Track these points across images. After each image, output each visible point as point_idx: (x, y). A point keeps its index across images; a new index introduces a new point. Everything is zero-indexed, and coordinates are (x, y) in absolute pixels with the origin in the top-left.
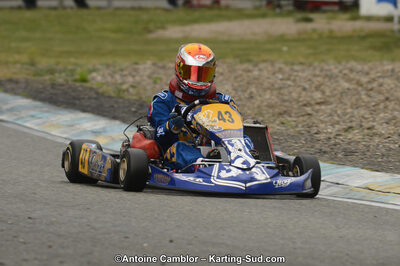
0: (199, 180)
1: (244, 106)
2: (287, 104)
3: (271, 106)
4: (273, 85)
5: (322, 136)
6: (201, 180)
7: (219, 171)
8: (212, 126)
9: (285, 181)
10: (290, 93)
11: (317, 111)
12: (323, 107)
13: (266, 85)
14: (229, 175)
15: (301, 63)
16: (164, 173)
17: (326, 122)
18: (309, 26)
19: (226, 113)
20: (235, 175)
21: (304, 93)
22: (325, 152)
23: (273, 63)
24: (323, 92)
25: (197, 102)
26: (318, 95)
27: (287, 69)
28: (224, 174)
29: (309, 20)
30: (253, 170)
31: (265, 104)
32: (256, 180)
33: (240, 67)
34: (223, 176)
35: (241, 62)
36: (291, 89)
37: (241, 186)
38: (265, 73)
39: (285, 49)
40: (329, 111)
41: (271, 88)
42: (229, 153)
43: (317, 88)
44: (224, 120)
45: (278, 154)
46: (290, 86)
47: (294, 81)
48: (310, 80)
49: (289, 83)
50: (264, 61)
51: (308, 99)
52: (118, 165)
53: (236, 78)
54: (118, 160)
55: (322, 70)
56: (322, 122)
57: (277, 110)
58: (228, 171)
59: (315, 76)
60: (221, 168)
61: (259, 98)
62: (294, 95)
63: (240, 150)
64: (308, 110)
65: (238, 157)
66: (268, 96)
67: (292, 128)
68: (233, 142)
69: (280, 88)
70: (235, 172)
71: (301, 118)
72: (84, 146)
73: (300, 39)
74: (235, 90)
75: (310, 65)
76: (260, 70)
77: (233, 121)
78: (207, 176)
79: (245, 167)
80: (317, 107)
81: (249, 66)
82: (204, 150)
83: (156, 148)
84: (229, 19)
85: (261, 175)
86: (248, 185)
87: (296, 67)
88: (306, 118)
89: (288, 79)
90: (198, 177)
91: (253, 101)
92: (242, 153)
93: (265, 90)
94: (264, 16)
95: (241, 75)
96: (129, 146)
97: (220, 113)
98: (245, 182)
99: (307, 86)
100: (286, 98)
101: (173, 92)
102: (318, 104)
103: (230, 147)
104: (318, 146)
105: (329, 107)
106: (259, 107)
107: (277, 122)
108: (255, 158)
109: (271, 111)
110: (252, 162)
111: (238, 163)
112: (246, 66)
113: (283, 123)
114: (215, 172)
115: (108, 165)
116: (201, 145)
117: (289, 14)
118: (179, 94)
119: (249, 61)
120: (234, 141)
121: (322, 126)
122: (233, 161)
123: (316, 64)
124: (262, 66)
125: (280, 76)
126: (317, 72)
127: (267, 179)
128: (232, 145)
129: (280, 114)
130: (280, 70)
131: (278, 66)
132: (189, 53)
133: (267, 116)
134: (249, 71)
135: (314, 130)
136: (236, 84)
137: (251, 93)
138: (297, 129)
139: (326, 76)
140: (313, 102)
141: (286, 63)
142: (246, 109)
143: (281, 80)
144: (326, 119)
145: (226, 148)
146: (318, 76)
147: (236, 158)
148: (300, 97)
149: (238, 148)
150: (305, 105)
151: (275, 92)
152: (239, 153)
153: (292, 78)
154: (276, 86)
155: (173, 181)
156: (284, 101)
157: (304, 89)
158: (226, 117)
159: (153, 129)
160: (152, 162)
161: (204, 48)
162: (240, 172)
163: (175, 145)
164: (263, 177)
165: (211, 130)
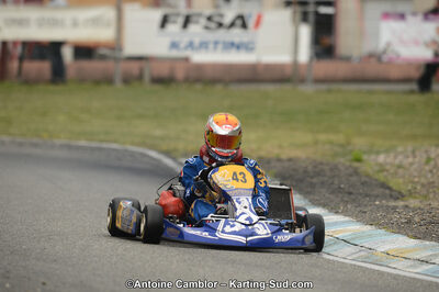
0: (206, 234)
7: (224, 226)
8: (225, 185)
9: (285, 236)
14: (233, 229)
16: (178, 229)
19: (240, 173)
20: (238, 230)
25: (214, 165)
28: (228, 229)
30: (256, 226)
32: (257, 235)
34: (227, 231)
37: (242, 240)
42: (236, 209)
44: (237, 180)
58: (233, 226)
60: (226, 224)
63: (246, 207)
65: (243, 213)
68: (241, 200)
70: (238, 227)
72: (121, 203)
77: (245, 182)
78: (213, 230)
79: (248, 222)
85: (263, 230)
86: (249, 239)
90: (205, 231)
92: (247, 211)
97: (235, 174)
98: (246, 237)
103: (237, 204)
108: (258, 214)
110: (255, 218)
111: (242, 219)
114: (220, 227)
115: (134, 220)
116: (219, 203)
118: (206, 159)
120: (243, 199)
122: (238, 217)
127: (268, 234)
128: (240, 203)
132: (217, 123)
145: (234, 206)
147: (241, 215)
149: (244, 208)
152: (245, 210)
155: (182, 234)
158: (240, 177)
161: (232, 118)
162: (243, 227)
164: (265, 232)
165: (223, 188)
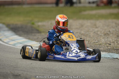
6: (63, 57)
7: (69, 54)
8: (67, 40)
16: (52, 55)
19: (71, 36)
20: (74, 55)
25: (62, 33)
28: (70, 55)
30: (80, 53)
32: (81, 57)
37: (76, 59)
42: (72, 48)
45: (88, 49)
52: (38, 53)
54: (38, 52)
58: (72, 54)
60: (69, 53)
63: (75, 47)
68: (73, 45)
72: (27, 47)
77: (73, 38)
78: (65, 56)
79: (76, 53)
82: (64, 48)
83: (50, 48)
85: (82, 55)
90: (62, 56)
92: (76, 48)
96: (41, 47)
97: (69, 36)
98: (77, 57)
101: (54, 30)
103: (72, 47)
108: (79, 49)
110: (79, 51)
111: (74, 51)
114: (68, 54)
115: (34, 53)
118: (56, 30)
122: (73, 51)
127: (84, 56)
128: (73, 46)
147: (74, 50)
149: (74, 48)
152: (75, 48)
155: (54, 58)
158: (71, 37)
159: (48, 42)
160: (48, 52)
162: (75, 54)
163: (54, 46)
164: (83, 56)
165: (66, 41)
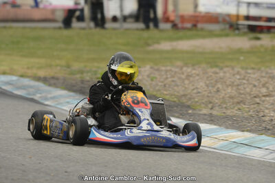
1: (213, 97)
2: (243, 96)
3: (231, 97)
4: (233, 83)
5: (267, 119)
10: (245, 88)
11: (263, 101)
12: (267, 99)
13: (228, 83)
15: (253, 68)
17: (269, 109)
18: (258, 43)
21: (254, 89)
22: (269, 129)
23: (233, 68)
24: (268, 88)
26: (264, 90)
27: (243, 72)
29: (258, 39)
31: (228, 95)
33: (211, 71)
35: (212, 67)
36: (246, 86)
38: (228, 75)
39: (242, 58)
40: (271, 101)
41: (232, 85)
43: (264, 86)
46: (244, 84)
47: (248, 80)
48: (259, 80)
49: (244, 81)
50: (227, 66)
51: (257, 93)
53: (208, 78)
55: (267, 73)
56: (267, 108)
57: (235, 100)
59: (262, 77)
61: (224, 92)
62: (248, 90)
64: (257, 100)
66: (229, 90)
67: (247, 112)
69: (238, 85)
71: (252, 106)
73: (252, 52)
74: (207, 86)
75: (259, 69)
76: (225, 72)
80: (264, 98)
81: (217, 70)
84: (204, 37)
87: (249, 71)
88: (256, 106)
89: (244, 79)
91: (219, 94)
93: (228, 86)
94: (227, 35)
95: (211, 76)
99: (256, 84)
100: (242, 92)
102: (264, 96)
104: (264, 125)
105: (272, 98)
106: (223, 98)
107: (236, 108)
109: (231, 101)
112: (215, 69)
113: (239, 109)
117: (245, 34)
119: (217, 66)
121: (267, 111)
123: (263, 68)
124: (226, 69)
125: (238, 77)
126: (264, 74)
129: (238, 103)
130: (238, 73)
131: (237, 69)
133: (229, 104)
134: (217, 73)
135: (262, 114)
136: (208, 82)
137: (218, 88)
138: (250, 113)
139: (270, 77)
140: (261, 95)
141: (242, 68)
142: (214, 99)
143: (239, 79)
144: (270, 107)
146: (265, 77)
148: (251, 91)
150: (255, 97)
151: (234, 88)
153: (246, 78)
154: (235, 83)
156: (241, 94)
157: (255, 86)
